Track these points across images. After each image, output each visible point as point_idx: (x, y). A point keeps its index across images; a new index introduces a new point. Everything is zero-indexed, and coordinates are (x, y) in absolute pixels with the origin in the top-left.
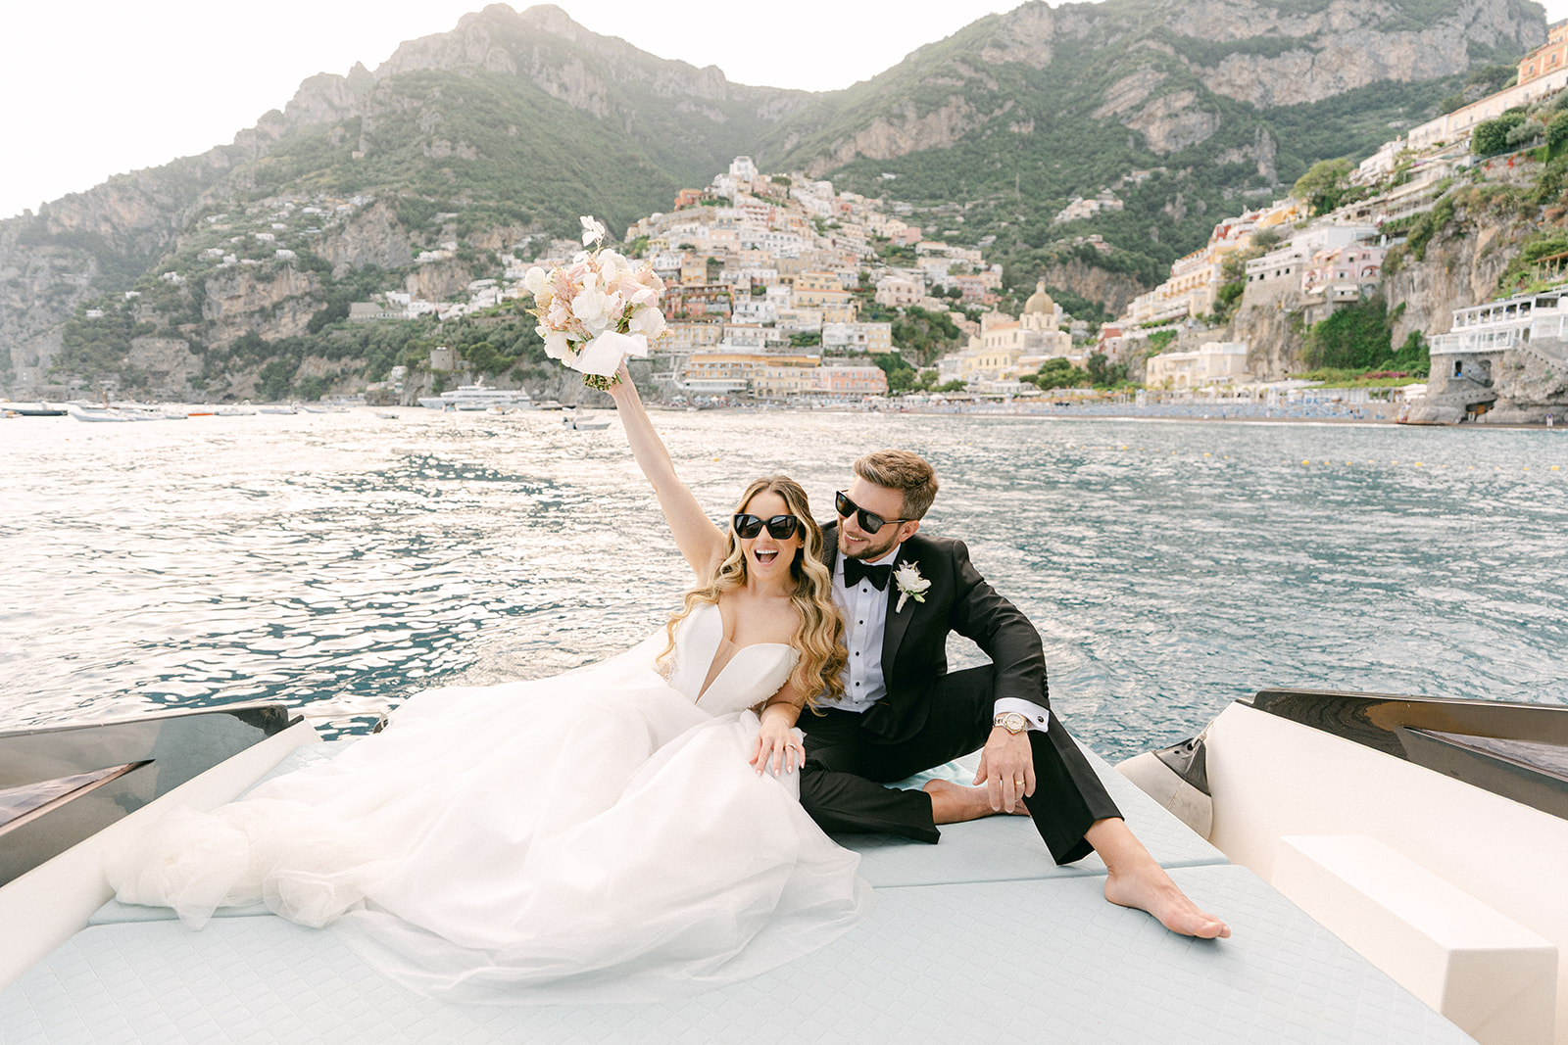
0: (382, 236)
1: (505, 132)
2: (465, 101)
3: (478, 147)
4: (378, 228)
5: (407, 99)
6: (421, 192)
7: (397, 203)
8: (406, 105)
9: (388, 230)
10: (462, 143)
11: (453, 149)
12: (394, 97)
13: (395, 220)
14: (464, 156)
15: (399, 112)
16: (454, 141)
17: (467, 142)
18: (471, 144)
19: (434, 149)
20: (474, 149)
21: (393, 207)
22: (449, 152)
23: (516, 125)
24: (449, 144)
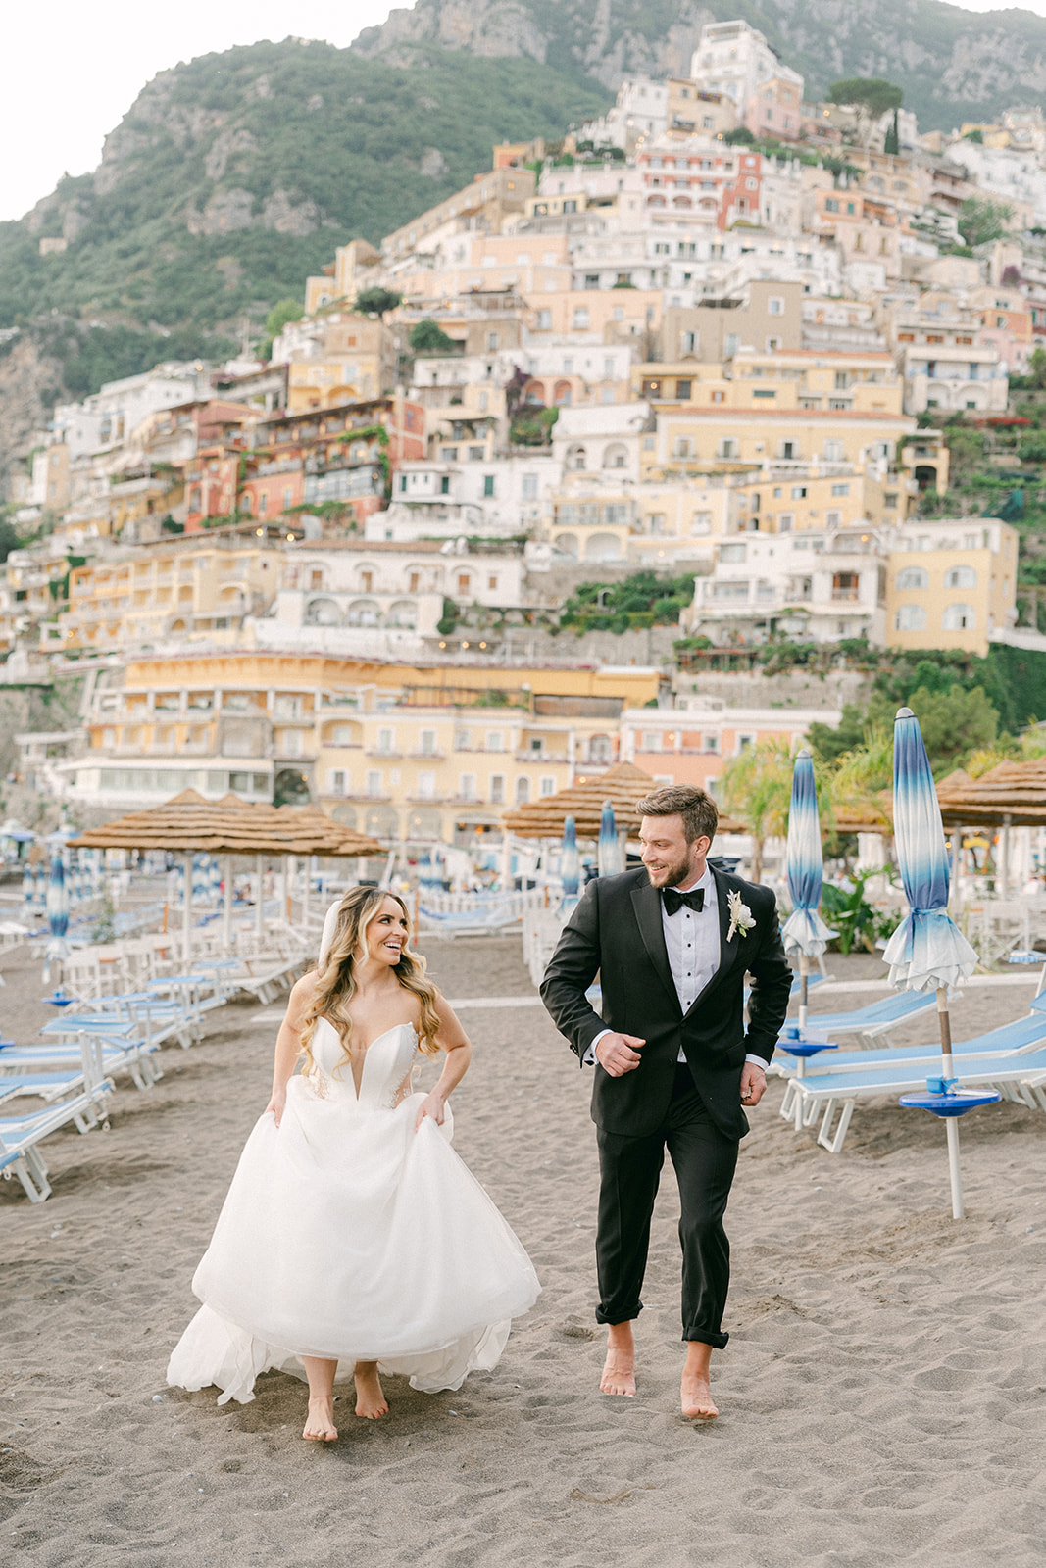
0: (21, 425)
1: (412, 166)
2: (327, 100)
3: (321, 202)
4: (16, 406)
5: (200, 113)
6: (144, 317)
7: (72, 343)
8: (197, 127)
9: (37, 409)
10: (281, 195)
11: (257, 210)
12: (174, 110)
13: (58, 383)
14: (281, 227)
15: (179, 141)
16: (261, 190)
17: (293, 192)
18: (304, 192)
19: (210, 213)
20: (310, 207)
21: (60, 352)
22: (246, 219)
23: (445, 147)
24: (247, 198)
